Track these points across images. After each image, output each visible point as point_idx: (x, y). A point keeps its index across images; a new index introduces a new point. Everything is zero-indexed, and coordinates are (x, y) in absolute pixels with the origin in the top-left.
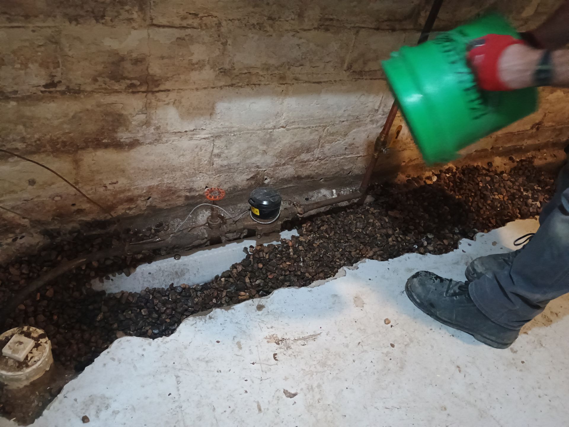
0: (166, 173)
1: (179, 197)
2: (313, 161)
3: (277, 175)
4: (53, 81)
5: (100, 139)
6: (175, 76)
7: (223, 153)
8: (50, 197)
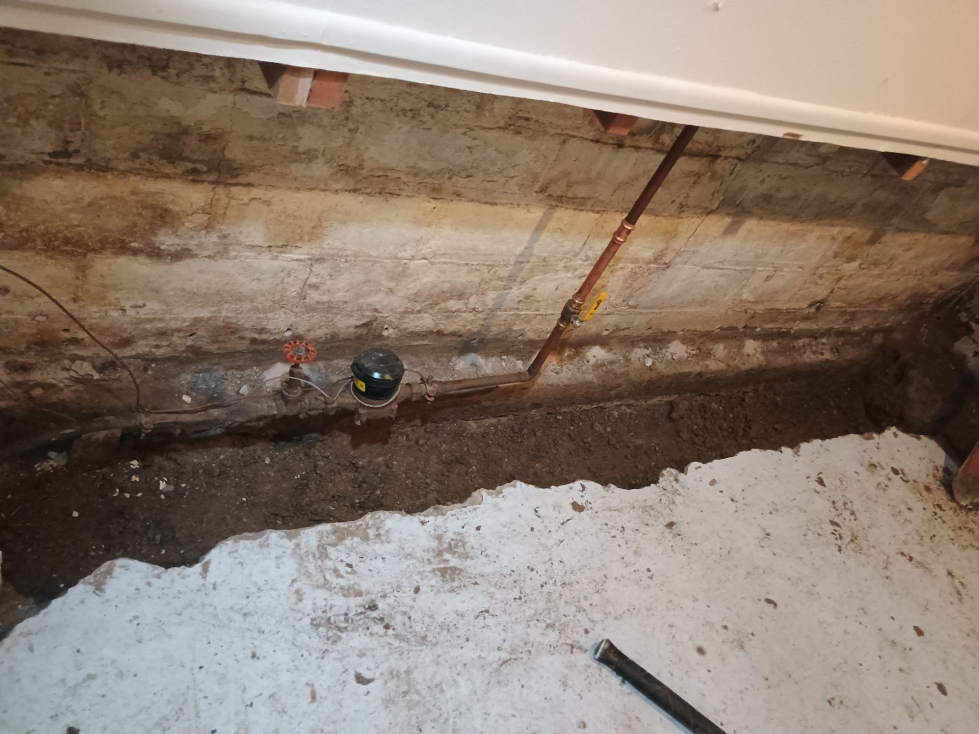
0: (226, 302)
1: (241, 338)
2: (465, 312)
3: (405, 326)
4: (66, 149)
5: (127, 241)
6: (265, 167)
7: (324, 284)
8: (29, 315)
